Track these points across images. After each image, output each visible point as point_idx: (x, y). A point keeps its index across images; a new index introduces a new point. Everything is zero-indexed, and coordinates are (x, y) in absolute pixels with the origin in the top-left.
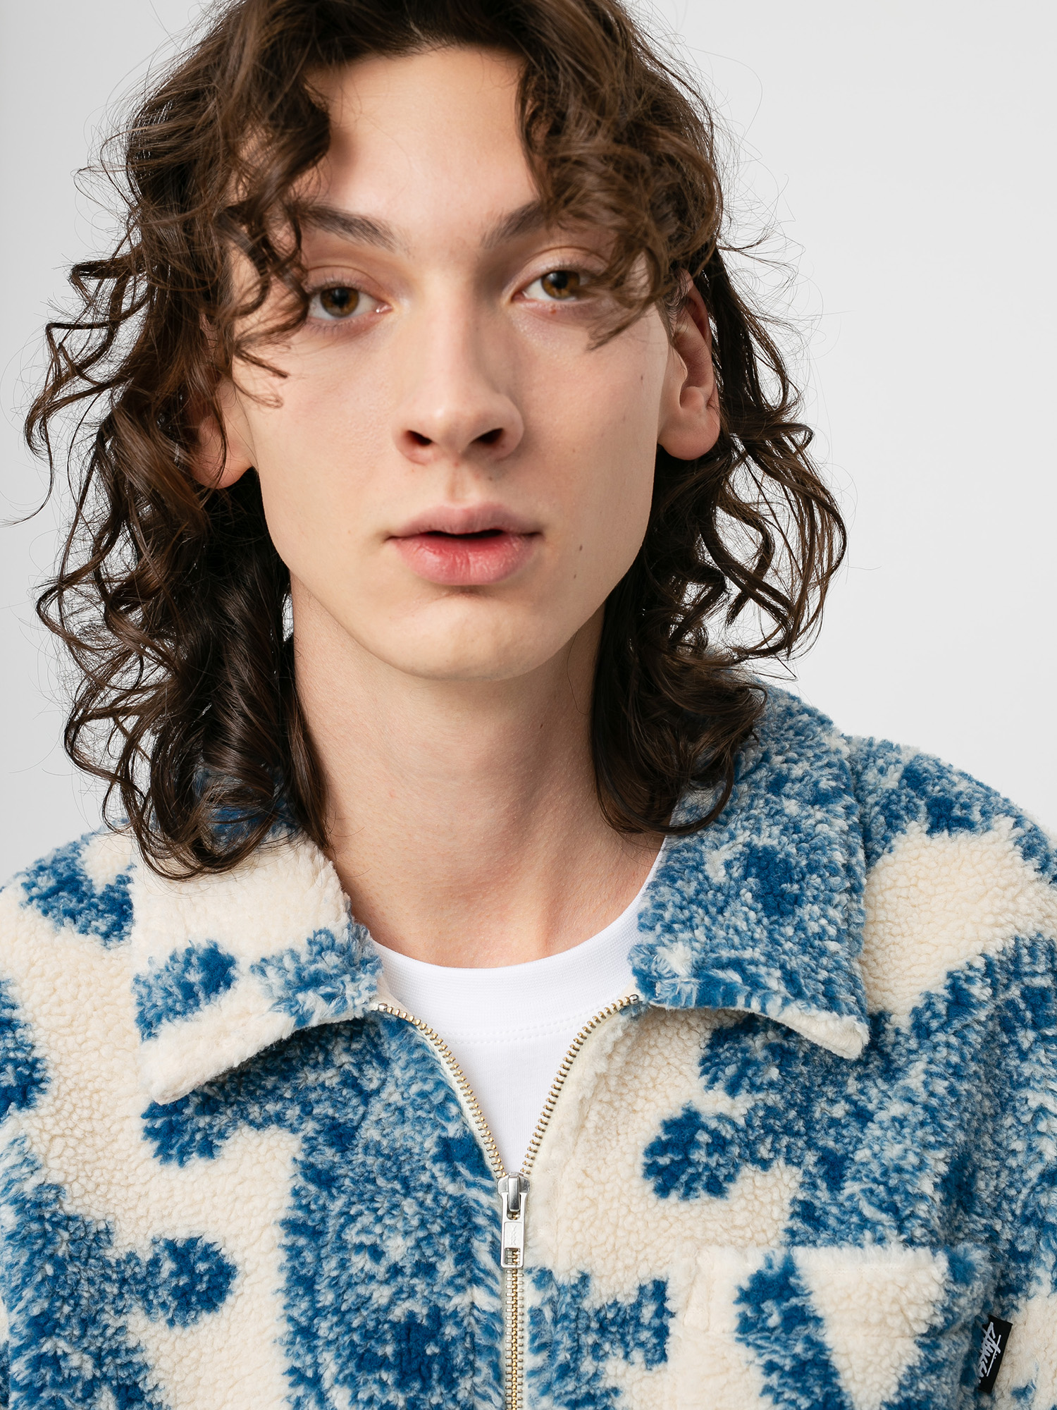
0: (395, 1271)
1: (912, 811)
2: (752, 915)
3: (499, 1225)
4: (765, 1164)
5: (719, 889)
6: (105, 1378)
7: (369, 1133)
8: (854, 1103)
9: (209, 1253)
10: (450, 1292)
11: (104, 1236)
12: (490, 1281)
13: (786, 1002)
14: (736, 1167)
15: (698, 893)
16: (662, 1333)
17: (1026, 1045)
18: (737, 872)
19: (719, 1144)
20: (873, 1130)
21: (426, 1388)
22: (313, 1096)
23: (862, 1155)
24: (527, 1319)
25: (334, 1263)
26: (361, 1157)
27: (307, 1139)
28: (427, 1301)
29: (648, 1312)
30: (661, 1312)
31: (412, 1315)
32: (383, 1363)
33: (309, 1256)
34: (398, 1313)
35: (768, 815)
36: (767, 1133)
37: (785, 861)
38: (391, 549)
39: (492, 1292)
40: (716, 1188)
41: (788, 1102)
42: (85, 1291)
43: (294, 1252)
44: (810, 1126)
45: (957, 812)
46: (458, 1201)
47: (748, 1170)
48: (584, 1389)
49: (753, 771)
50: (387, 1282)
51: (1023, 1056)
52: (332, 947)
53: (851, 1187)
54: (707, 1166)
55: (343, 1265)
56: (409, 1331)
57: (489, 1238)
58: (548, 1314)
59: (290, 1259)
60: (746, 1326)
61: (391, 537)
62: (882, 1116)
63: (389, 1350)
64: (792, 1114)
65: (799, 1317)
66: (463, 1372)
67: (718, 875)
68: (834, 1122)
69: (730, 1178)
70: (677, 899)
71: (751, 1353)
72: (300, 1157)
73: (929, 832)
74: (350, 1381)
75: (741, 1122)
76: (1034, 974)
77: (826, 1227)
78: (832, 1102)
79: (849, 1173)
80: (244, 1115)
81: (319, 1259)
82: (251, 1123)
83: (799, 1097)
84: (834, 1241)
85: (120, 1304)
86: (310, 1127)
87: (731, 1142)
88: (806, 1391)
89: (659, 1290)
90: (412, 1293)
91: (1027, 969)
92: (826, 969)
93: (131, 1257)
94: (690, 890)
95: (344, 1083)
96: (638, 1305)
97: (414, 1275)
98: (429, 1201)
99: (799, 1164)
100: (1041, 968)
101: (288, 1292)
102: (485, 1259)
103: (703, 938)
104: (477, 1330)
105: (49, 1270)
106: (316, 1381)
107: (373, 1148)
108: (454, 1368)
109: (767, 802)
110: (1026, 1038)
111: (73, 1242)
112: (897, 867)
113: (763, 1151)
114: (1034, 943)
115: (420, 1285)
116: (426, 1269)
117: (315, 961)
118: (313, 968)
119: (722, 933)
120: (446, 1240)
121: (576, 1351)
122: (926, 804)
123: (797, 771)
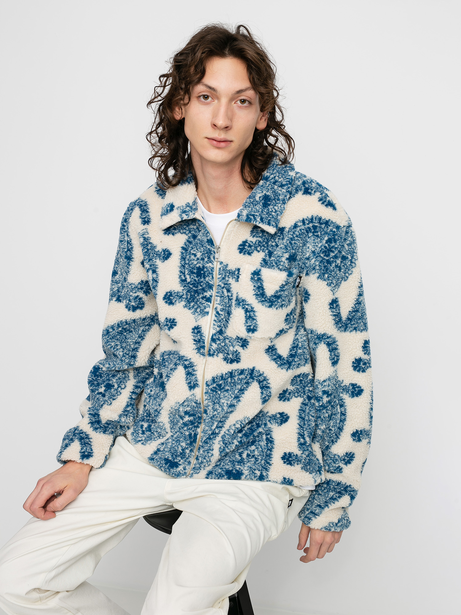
0: (198, 259)
1: (301, 190)
2: (260, 207)
3: (215, 254)
4: (259, 251)
5: (257, 202)
6: (151, 269)
7: (199, 237)
8: (276, 243)
9: (168, 251)
10: (206, 263)
11: (155, 247)
12: (212, 262)
13: (260, 223)
14: (253, 251)
15: (253, 201)
16: (238, 277)
17: (310, 236)
18: (261, 199)
19: (250, 246)
20: (278, 249)
21: (201, 278)
22: (192, 230)
23: (275, 253)
24: (218, 269)
25: (188, 256)
26: (197, 241)
27: (189, 237)
28: (202, 264)
29: (236, 273)
30: (238, 273)
31: (200, 266)
32: (194, 273)
33: (185, 255)
34: (198, 266)
35: (271, 188)
36: (259, 246)
37: (270, 198)
38: (206, 140)
39: (212, 264)
40: (249, 254)
41: (263, 241)
42: (151, 255)
43: (182, 253)
44: (267, 246)
45: (309, 191)
46: (209, 249)
47: (255, 252)
48: (226, 282)
49: (271, 180)
50: (196, 261)
51: (309, 237)
52: (188, 206)
53: (272, 258)
54: (247, 250)
55: (190, 257)
56: (199, 268)
57: (213, 255)
58: (222, 269)
59: (181, 254)
60: (252, 279)
61: (207, 138)
62: (279, 246)
63: (195, 271)
64: (264, 243)
65: (260, 279)
66: (207, 277)
67: (257, 198)
68: (272, 246)
69: (252, 253)
70: (249, 202)
71: (252, 283)
72: (187, 239)
73: (303, 194)
74: (189, 275)
75: (254, 243)
76: (315, 223)
77: (268, 265)
78: (273, 242)
79: (272, 255)
80: (180, 232)
81: (186, 255)
82: (181, 233)
83: (266, 240)
84: (269, 268)
85: (156, 258)
86: (190, 235)
87: (252, 246)
88: (259, 291)
89: (239, 270)
90: (200, 263)
91: (314, 222)
92: (270, 217)
93: (159, 251)
94: (252, 200)
95: (197, 228)
96: (235, 271)
97: (201, 260)
98: (205, 248)
99: (265, 252)
100: (316, 222)
101: (181, 259)
102: (212, 259)
103: (250, 210)
104: (210, 270)
105: (146, 250)
106: (184, 273)
107: (199, 240)
108: (205, 276)
109: (272, 186)
110: (310, 234)
111: (151, 247)
112: (294, 200)
113: (259, 249)
114: (316, 217)
115: (201, 262)
116: (203, 259)
117: (185, 208)
118: (185, 210)
119: (254, 209)
120: (207, 255)
121: (225, 276)
122: (304, 189)
123: (280, 180)
